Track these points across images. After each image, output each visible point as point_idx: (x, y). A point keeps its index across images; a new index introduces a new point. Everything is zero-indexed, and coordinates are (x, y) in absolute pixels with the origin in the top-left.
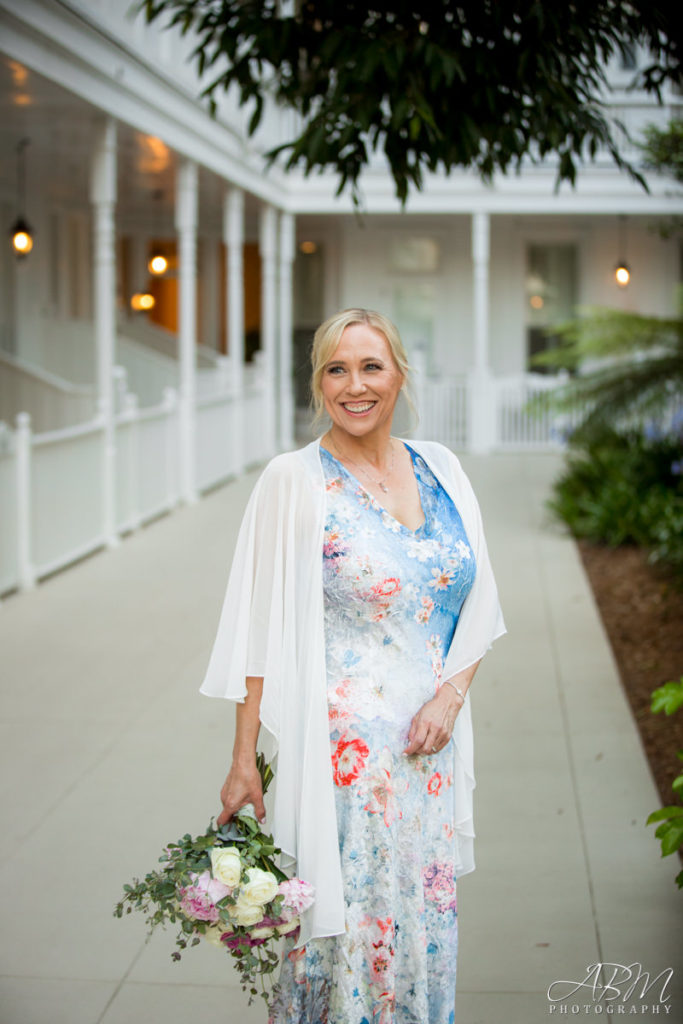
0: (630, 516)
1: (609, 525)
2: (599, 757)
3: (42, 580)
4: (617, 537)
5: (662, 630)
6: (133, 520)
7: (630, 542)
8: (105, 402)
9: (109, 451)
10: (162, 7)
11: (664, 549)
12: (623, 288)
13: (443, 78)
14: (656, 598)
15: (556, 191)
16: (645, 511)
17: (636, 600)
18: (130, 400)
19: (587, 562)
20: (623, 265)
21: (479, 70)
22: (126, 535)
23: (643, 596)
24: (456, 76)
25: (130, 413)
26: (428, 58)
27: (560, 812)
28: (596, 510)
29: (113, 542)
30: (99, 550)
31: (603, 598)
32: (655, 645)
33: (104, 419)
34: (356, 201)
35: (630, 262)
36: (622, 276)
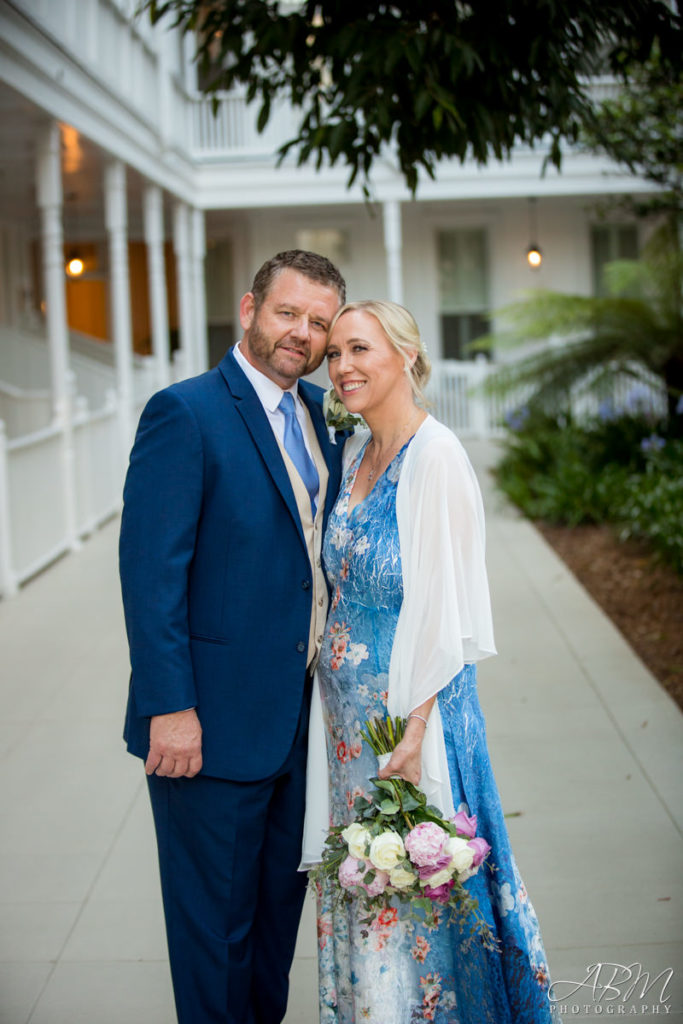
0: (587, 494)
1: (566, 506)
2: (645, 724)
3: (24, 584)
4: (574, 517)
5: (656, 604)
6: (90, 524)
7: (588, 522)
8: (62, 405)
9: (67, 455)
10: (166, 8)
11: (636, 526)
12: (536, 269)
13: (464, 68)
14: (638, 574)
15: (543, 175)
16: (601, 488)
17: (617, 577)
18: (82, 402)
19: (552, 542)
20: (534, 248)
21: (493, 59)
22: (85, 538)
23: (622, 571)
24: (476, 66)
25: (83, 416)
26: (447, 49)
27: (629, 777)
28: (550, 490)
29: (76, 546)
30: (64, 555)
31: (583, 575)
32: (654, 617)
33: (62, 423)
34: (366, 193)
35: (541, 244)
36: (534, 258)
